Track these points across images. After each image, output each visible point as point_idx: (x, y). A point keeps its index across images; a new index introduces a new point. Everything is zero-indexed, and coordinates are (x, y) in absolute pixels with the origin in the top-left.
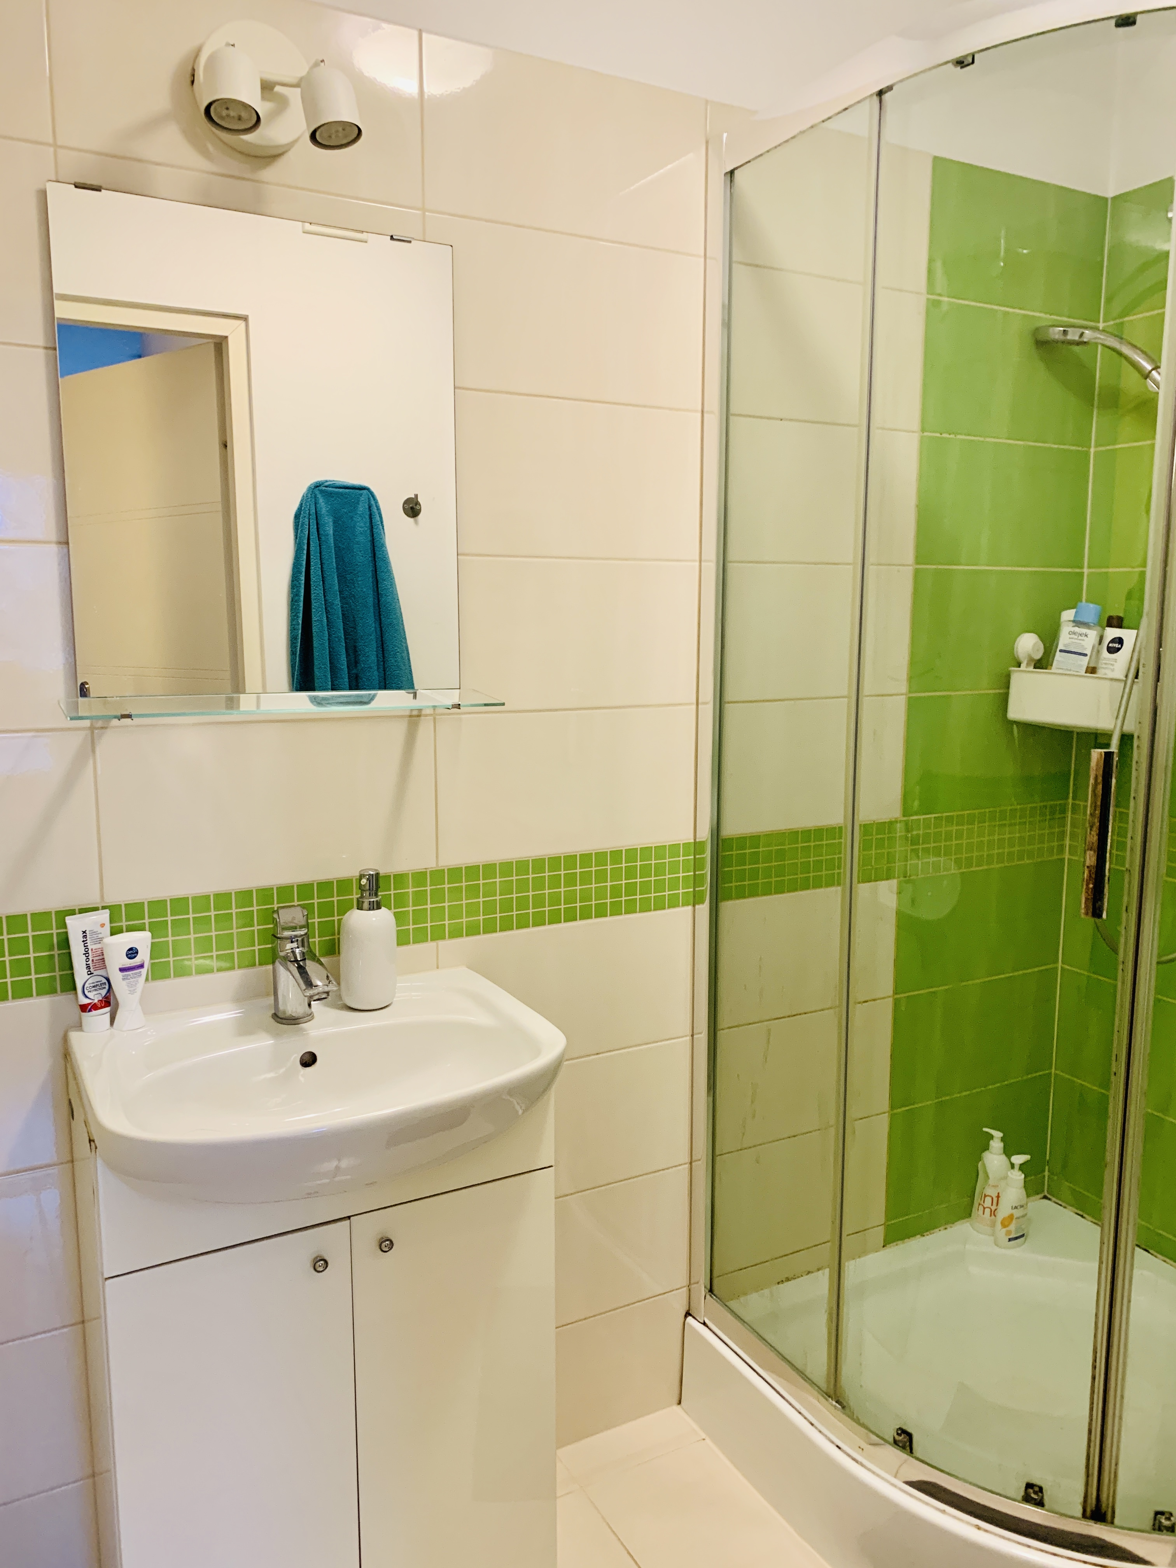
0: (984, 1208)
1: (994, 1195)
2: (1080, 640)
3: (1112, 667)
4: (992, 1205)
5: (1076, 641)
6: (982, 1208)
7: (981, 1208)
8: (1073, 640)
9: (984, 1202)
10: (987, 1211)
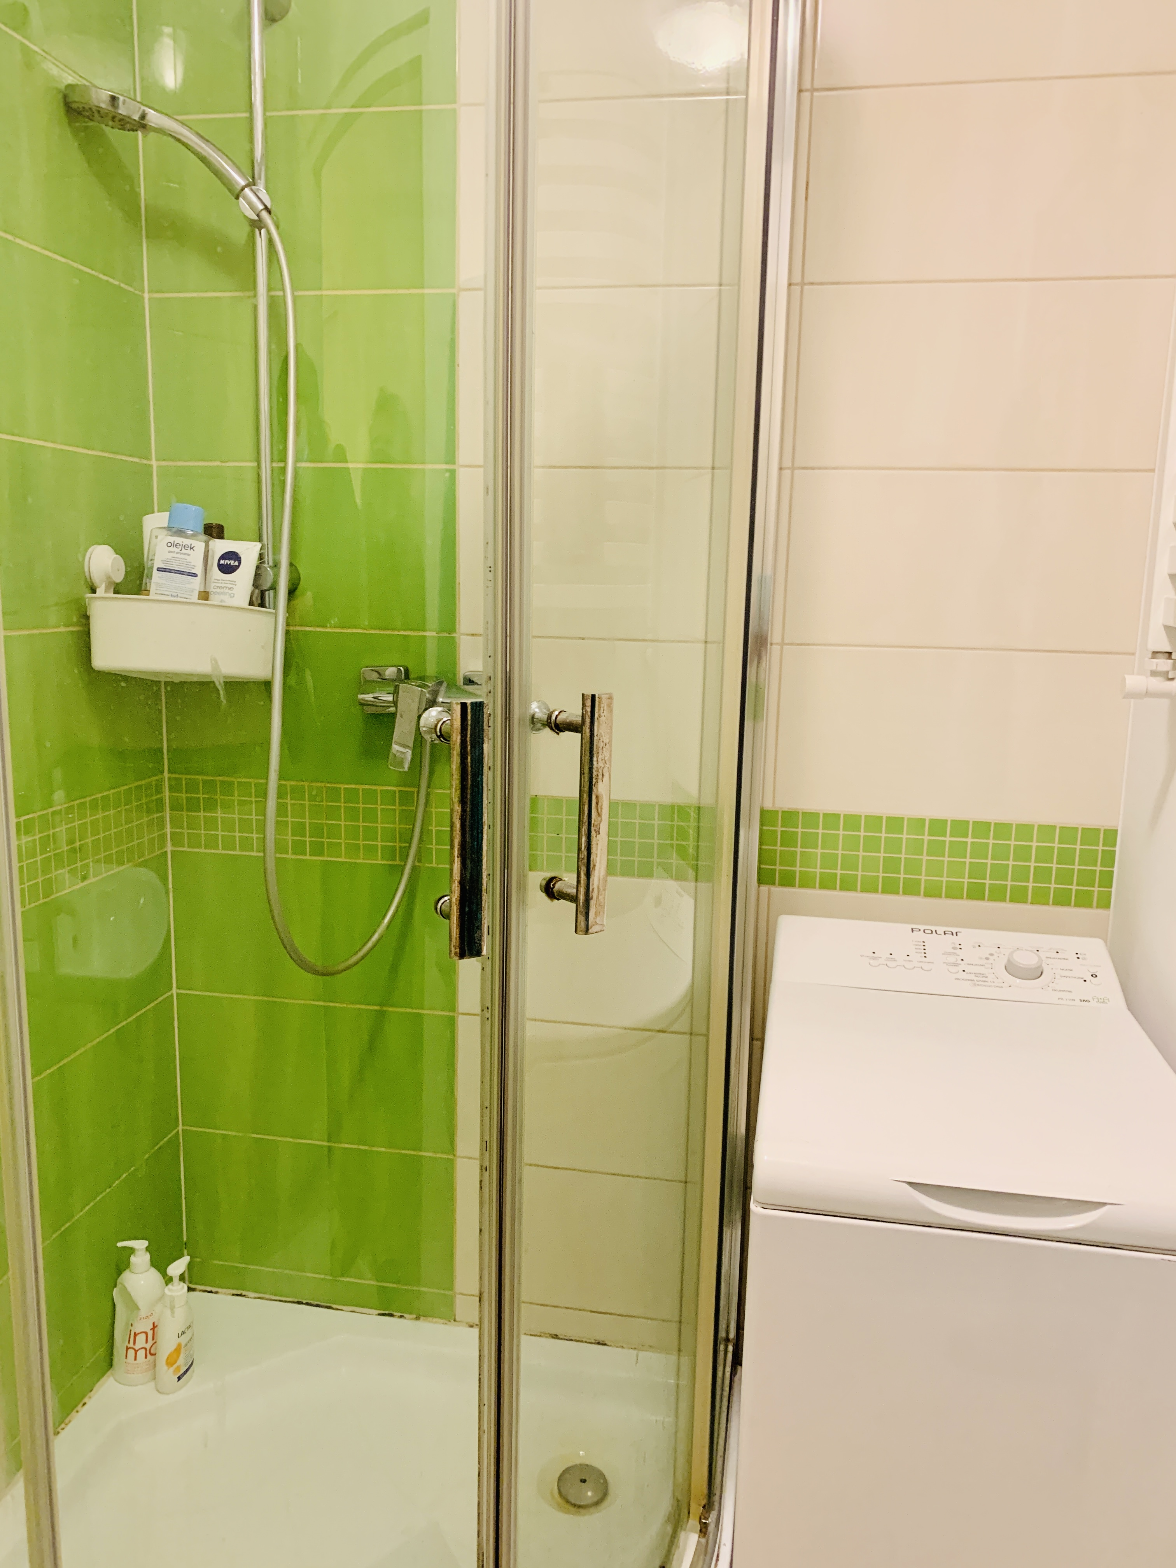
0: (136, 1352)
1: (148, 1328)
2: (185, 554)
3: (230, 592)
4: (147, 1342)
5: (178, 556)
6: (133, 1351)
7: (131, 1353)
8: (175, 555)
9: (134, 1344)
10: (141, 1353)
